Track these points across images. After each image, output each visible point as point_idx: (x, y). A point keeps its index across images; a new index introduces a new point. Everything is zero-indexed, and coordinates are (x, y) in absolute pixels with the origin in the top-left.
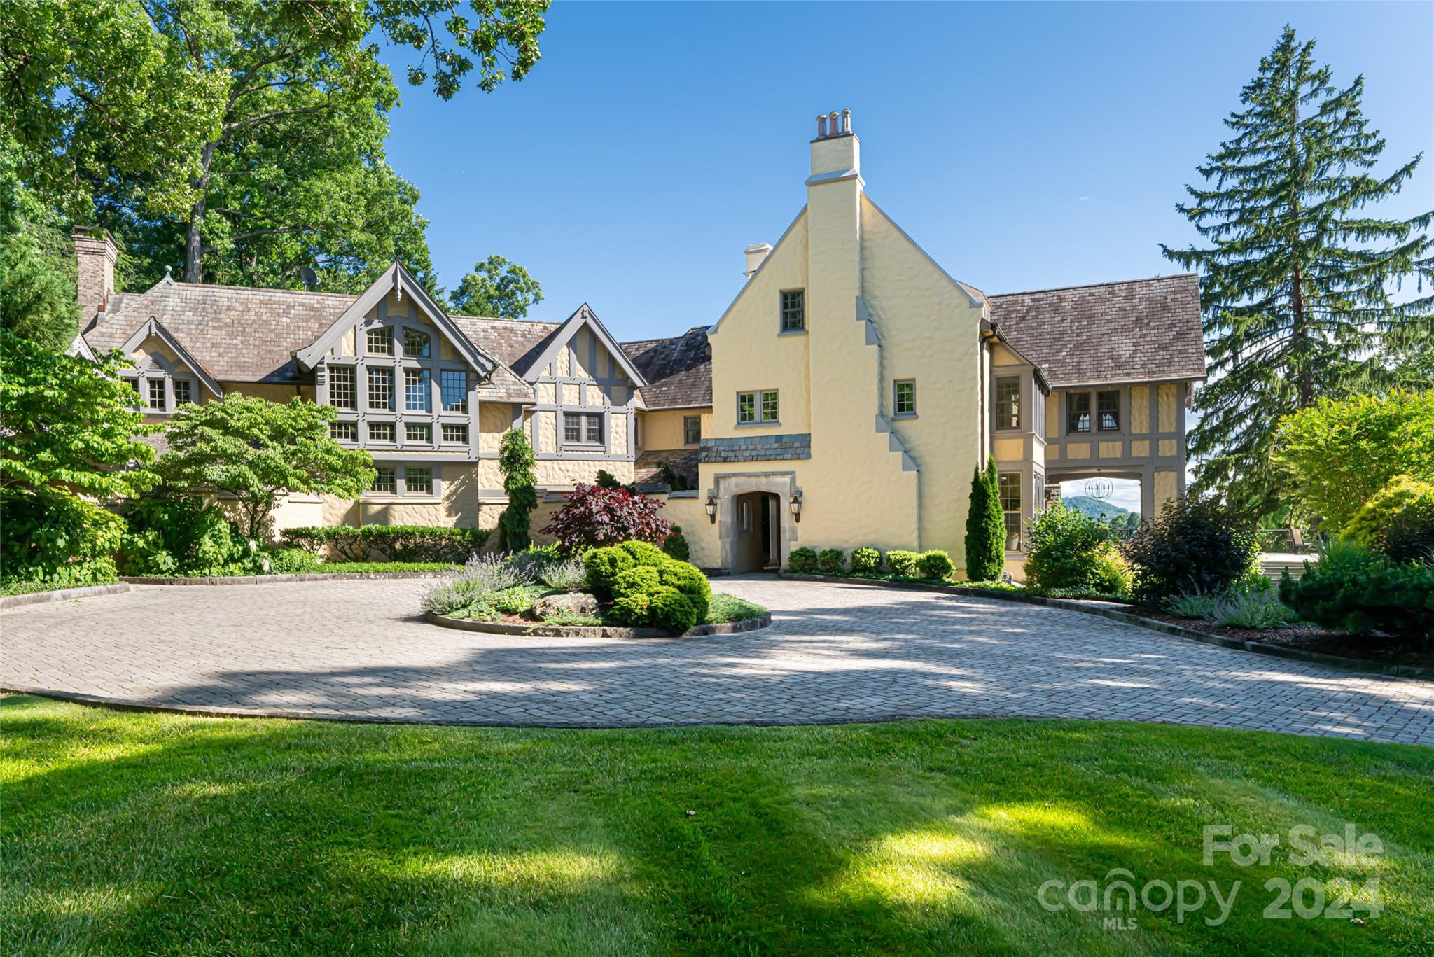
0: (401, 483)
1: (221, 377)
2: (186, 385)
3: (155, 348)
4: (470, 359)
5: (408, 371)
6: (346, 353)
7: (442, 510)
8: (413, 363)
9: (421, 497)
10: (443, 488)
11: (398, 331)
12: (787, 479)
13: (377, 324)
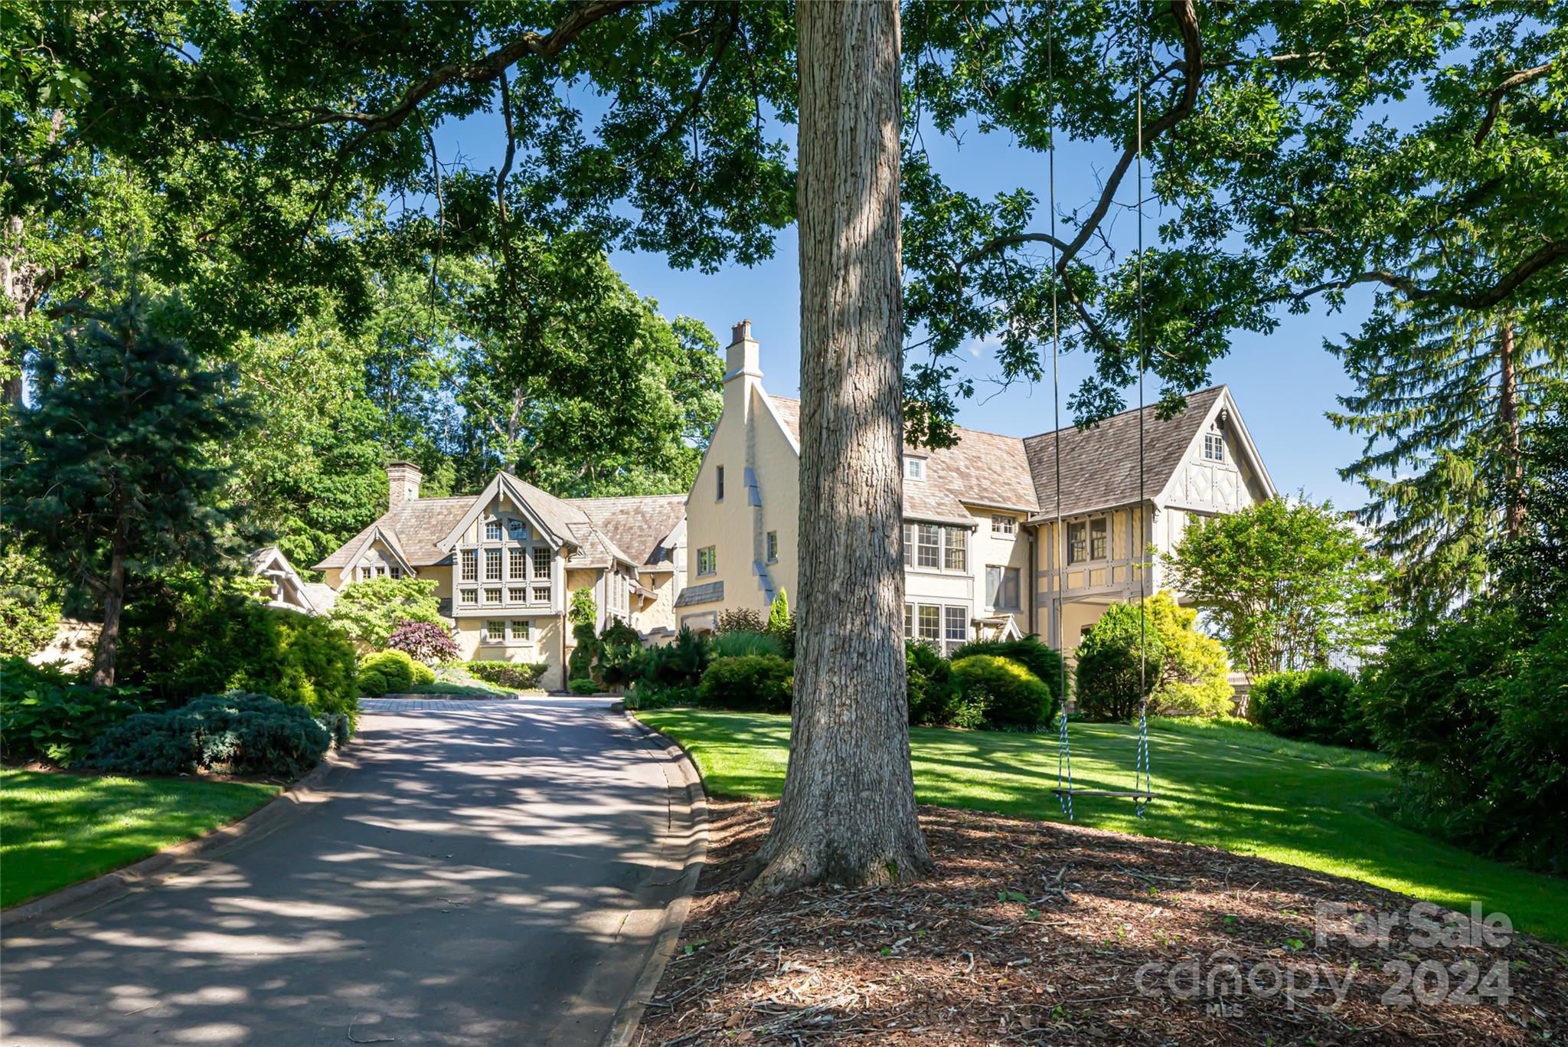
0: (509, 632)
1: (415, 564)
2: (397, 570)
3: (380, 547)
4: (548, 538)
5: (511, 550)
6: (471, 542)
7: (537, 647)
8: (516, 545)
9: (522, 641)
10: (536, 633)
11: (505, 521)
12: (711, 618)
13: (492, 518)
